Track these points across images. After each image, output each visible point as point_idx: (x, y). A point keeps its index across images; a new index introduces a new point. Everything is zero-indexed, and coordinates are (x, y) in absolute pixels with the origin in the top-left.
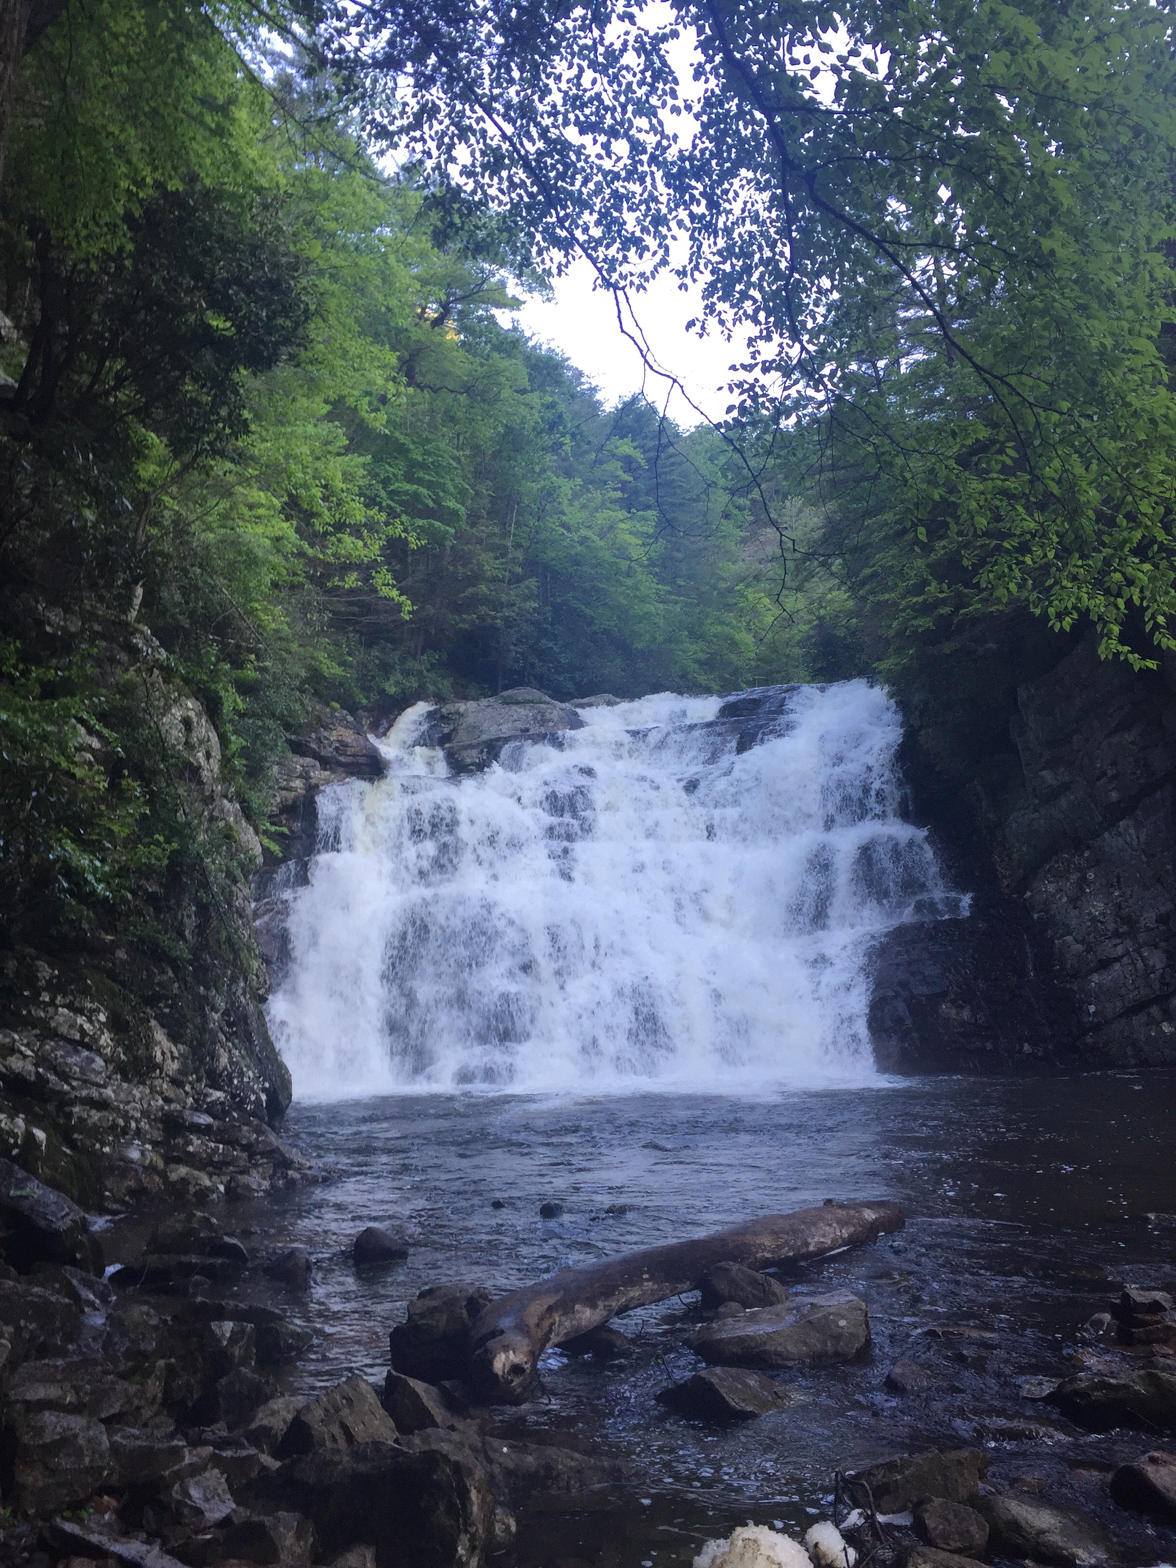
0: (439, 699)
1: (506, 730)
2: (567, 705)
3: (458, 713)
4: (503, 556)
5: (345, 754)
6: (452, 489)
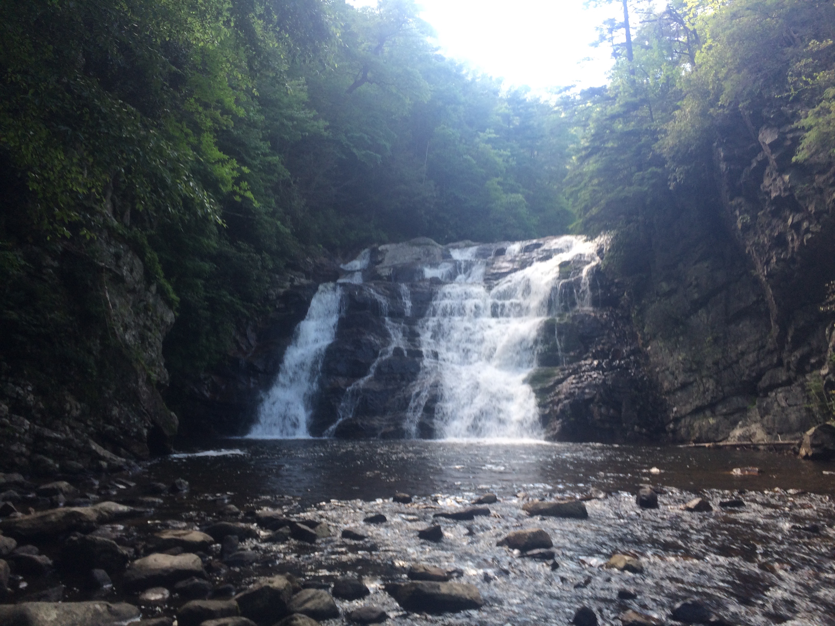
2: (443, 247)
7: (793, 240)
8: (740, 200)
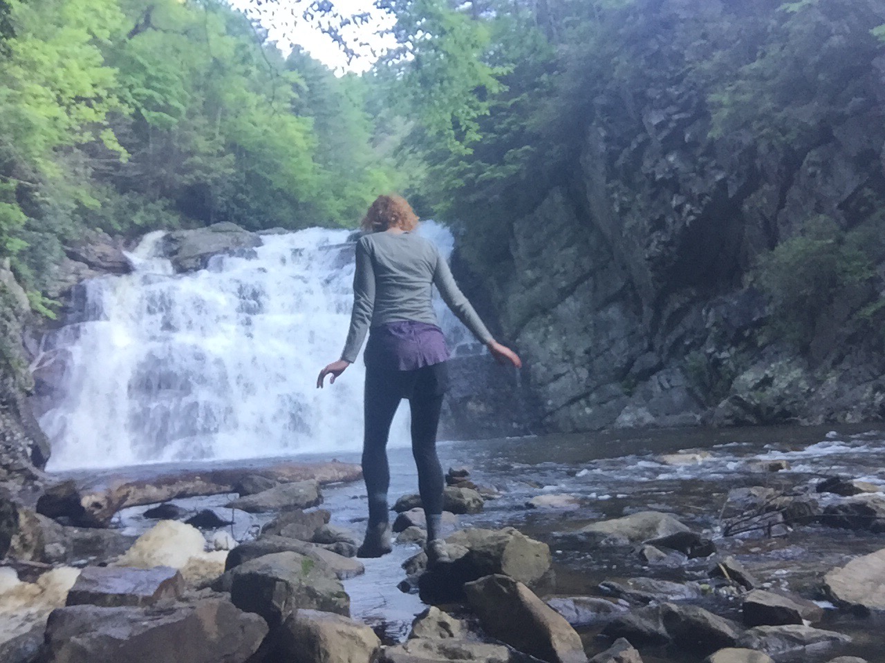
0: (171, 228)
1: (213, 248)
2: (253, 234)
3: (182, 237)
4: (211, 139)
5: (106, 261)
6: (176, 95)
7: (674, 222)
8: (617, 182)
